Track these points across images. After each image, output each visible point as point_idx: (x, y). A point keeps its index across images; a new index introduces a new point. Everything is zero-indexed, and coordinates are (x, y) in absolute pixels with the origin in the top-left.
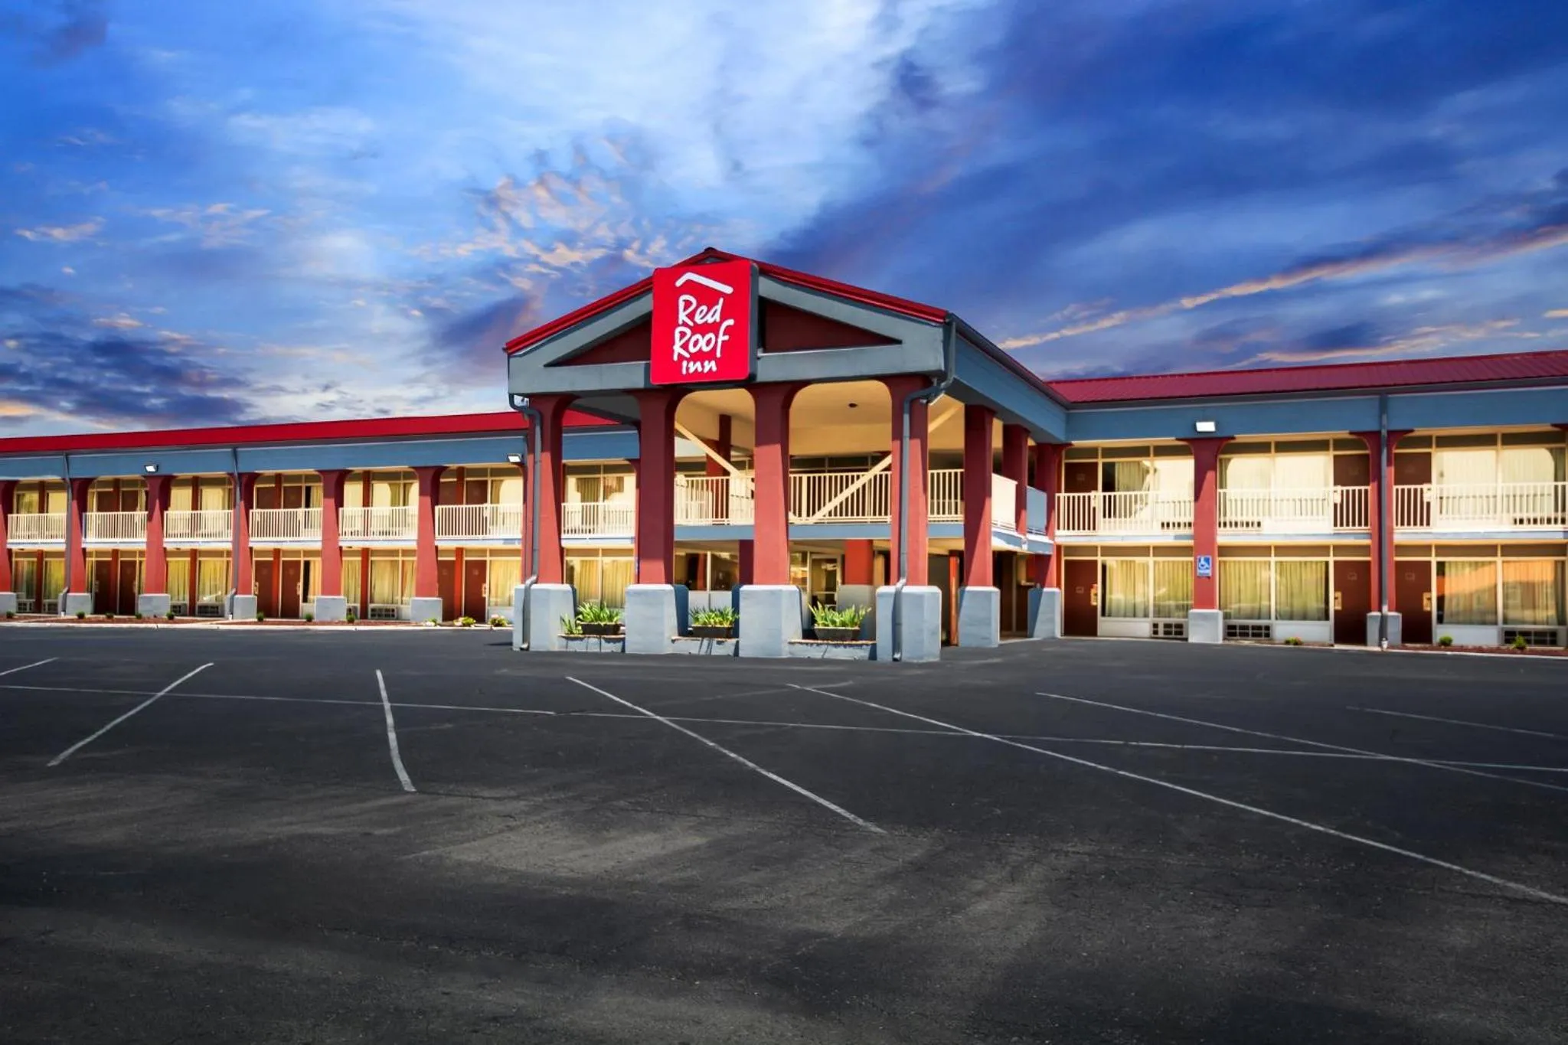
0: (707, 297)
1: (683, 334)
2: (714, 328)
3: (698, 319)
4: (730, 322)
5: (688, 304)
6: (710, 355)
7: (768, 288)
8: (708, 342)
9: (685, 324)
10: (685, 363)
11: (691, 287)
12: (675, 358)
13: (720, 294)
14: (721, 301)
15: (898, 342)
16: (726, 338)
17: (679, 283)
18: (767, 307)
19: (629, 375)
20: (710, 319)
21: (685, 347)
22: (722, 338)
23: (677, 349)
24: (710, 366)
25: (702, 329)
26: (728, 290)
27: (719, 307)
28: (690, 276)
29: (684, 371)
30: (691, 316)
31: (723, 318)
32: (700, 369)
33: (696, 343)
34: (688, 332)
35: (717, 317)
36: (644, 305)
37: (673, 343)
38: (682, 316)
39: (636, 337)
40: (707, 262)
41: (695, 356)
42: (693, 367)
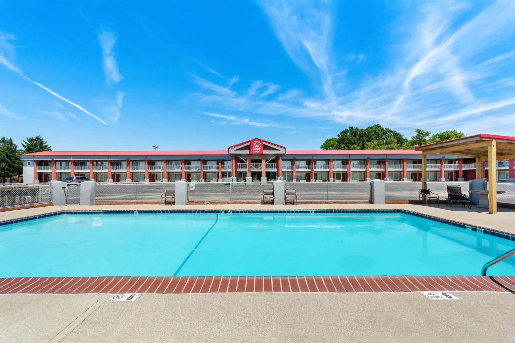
0: (258, 144)
2: (259, 147)
4: (260, 147)
5: (255, 144)
6: (258, 151)
7: (264, 143)
8: (258, 149)
11: (255, 142)
12: (254, 151)
15: (280, 150)
17: (254, 142)
18: (264, 145)
19: (247, 152)
20: (258, 146)
21: (255, 149)
22: (260, 149)
23: (254, 149)
25: (257, 147)
26: (260, 143)
27: (259, 145)
28: (255, 141)
30: (256, 146)
36: (249, 144)
37: (253, 149)
38: (254, 146)
39: (248, 148)
40: (257, 140)
41: (256, 151)
42: (256, 152)
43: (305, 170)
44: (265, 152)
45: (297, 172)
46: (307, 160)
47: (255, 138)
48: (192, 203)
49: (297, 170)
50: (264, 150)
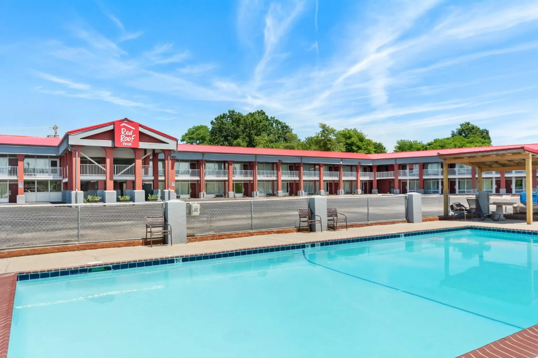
0: (129, 130)
1: (123, 137)
2: (131, 136)
3: (127, 134)
4: (134, 135)
5: (124, 130)
6: (130, 142)
7: (141, 129)
8: (129, 139)
9: (123, 134)
10: (124, 143)
11: (124, 127)
12: (121, 141)
13: (132, 129)
14: (132, 131)
15: (168, 143)
16: (134, 139)
17: (122, 125)
18: (141, 133)
20: (129, 134)
21: (124, 139)
22: (133, 138)
23: (122, 139)
24: (130, 144)
25: (128, 136)
26: (134, 129)
27: (132, 132)
28: (124, 124)
29: (124, 145)
30: (125, 133)
31: (133, 134)
32: (127, 144)
33: (126, 139)
34: (124, 137)
35: (131, 134)
36: (111, 127)
37: (120, 138)
38: (123, 133)
39: (111, 135)
40: (126, 121)
41: (127, 142)
42: (126, 144)
43: (188, 177)
44: (143, 145)
45: (176, 181)
46: (191, 161)
47: (123, 118)
48: (193, 238)
49: (177, 178)
50: (140, 141)
